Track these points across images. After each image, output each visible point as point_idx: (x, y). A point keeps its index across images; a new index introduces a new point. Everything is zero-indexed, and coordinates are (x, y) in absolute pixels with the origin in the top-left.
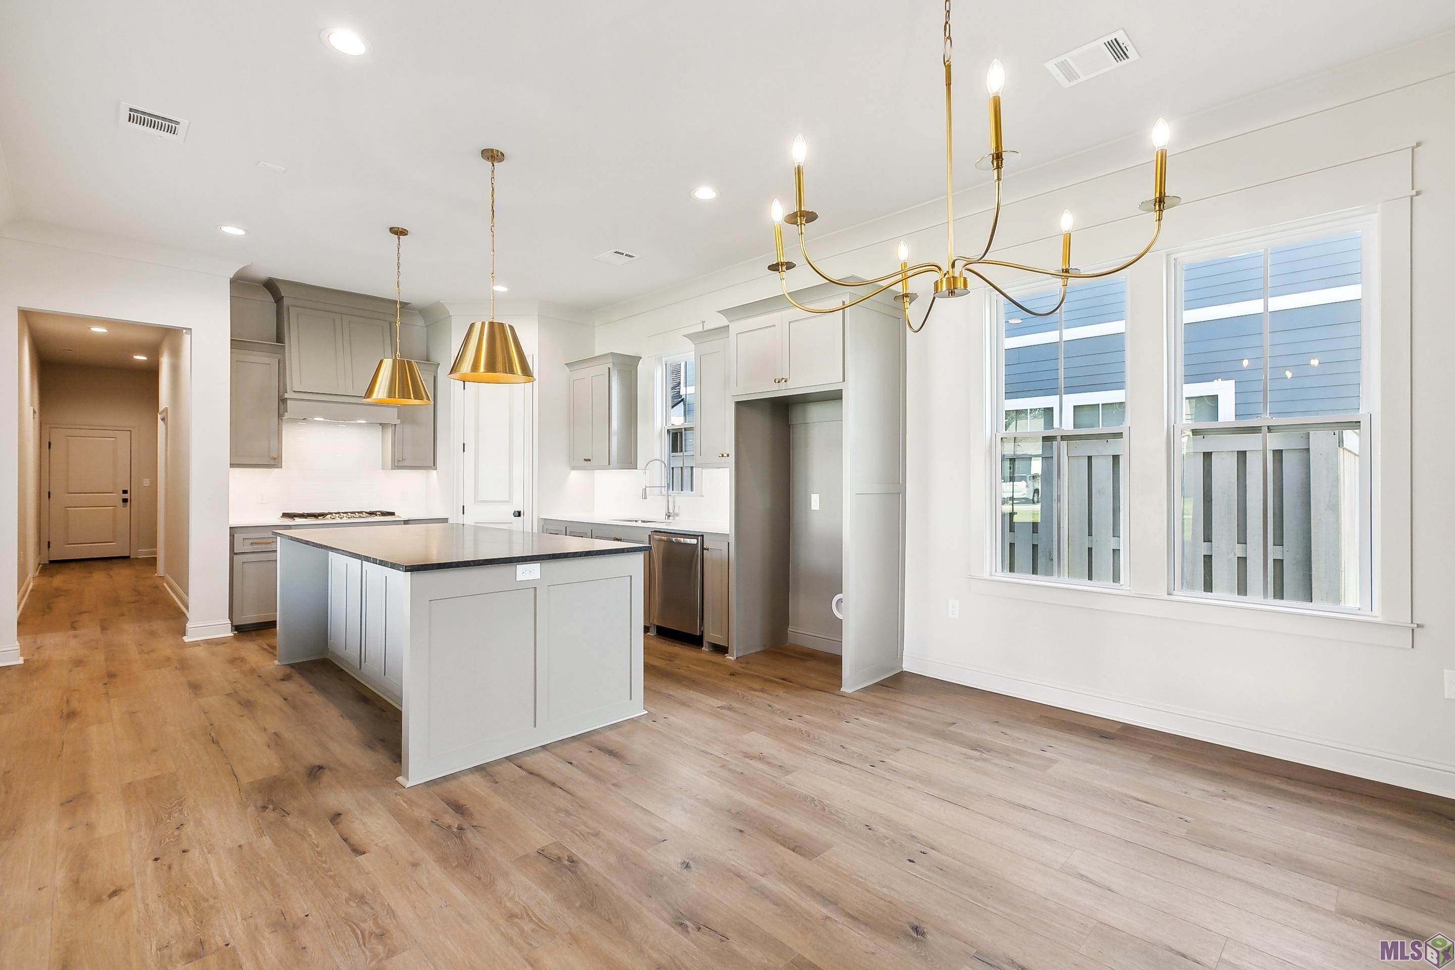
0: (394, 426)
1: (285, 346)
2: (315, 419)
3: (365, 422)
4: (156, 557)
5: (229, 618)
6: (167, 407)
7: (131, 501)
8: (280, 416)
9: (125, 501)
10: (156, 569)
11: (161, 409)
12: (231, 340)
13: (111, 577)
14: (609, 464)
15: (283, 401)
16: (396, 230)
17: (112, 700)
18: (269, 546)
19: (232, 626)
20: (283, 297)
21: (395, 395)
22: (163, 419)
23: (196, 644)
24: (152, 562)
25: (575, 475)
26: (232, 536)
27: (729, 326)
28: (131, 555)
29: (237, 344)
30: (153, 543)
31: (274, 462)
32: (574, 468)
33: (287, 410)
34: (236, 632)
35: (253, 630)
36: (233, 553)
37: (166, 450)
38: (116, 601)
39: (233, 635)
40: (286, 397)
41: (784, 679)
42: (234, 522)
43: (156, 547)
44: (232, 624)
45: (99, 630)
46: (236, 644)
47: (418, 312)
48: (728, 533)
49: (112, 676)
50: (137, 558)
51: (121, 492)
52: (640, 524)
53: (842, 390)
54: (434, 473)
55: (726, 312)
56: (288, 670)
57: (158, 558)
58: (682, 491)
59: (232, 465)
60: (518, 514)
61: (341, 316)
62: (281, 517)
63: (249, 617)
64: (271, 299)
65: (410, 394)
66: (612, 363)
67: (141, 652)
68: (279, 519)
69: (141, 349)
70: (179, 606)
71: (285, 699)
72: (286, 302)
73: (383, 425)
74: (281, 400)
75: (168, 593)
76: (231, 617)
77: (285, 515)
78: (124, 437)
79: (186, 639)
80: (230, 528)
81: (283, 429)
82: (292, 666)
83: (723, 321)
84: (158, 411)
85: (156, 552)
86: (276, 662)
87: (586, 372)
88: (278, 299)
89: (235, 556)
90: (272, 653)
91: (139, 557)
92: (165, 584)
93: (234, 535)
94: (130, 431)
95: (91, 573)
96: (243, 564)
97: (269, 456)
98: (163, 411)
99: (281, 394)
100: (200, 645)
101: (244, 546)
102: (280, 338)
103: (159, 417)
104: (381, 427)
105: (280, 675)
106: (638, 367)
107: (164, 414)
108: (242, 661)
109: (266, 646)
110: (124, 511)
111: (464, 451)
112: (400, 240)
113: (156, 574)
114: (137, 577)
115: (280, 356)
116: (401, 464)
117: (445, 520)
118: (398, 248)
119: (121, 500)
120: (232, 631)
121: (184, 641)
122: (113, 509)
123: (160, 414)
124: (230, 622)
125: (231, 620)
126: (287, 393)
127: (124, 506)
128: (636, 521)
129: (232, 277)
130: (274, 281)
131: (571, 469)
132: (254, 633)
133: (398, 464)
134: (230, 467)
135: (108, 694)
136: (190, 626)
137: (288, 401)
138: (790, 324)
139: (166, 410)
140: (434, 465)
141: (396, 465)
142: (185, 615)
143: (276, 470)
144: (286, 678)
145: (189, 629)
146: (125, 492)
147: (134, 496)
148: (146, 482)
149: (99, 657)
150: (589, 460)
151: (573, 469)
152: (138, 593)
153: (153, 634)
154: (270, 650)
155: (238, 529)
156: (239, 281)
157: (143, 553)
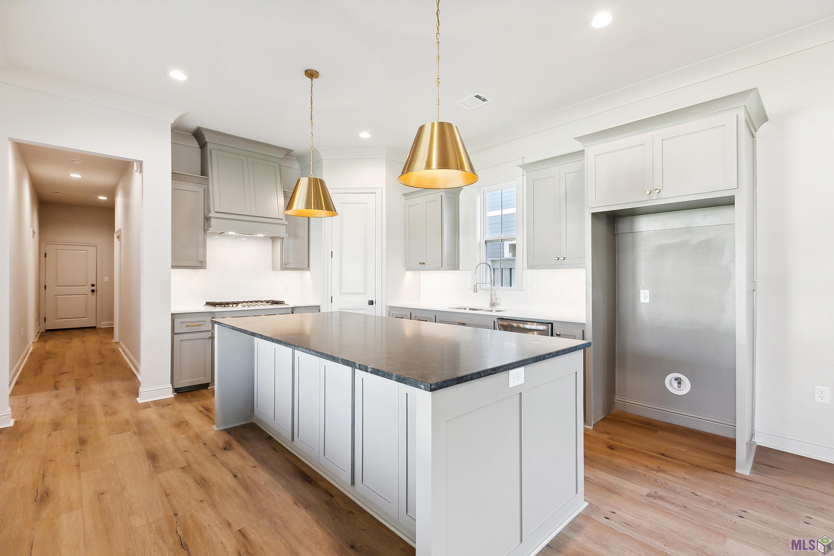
0: (282, 239)
1: (208, 179)
2: (230, 233)
3: (263, 236)
4: (113, 327)
5: (171, 384)
6: (121, 228)
7: (97, 291)
8: (205, 231)
9: (93, 291)
10: (113, 336)
11: (116, 230)
12: (172, 173)
13: (84, 342)
14: (442, 267)
15: (207, 219)
16: (310, 71)
17: (83, 474)
18: (199, 327)
19: (173, 389)
20: (207, 142)
21: (311, 207)
22: (118, 237)
23: (147, 405)
24: (110, 330)
25: (409, 275)
26: (173, 321)
27: (584, 150)
28: (97, 325)
29: (176, 176)
30: (111, 317)
31: (201, 265)
32: (409, 269)
33: (211, 226)
34: (176, 394)
35: (188, 391)
36: (173, 333)
37: (120, 258)
38: (86, 363)
39: (174, 396)
40: (210, 216)
41: (663, 455)
42: (176, 309)
43: (114, 321)
44: (173, 388)
45: (74, 389)
46: (178, 406)
47: (296, 159)
48: (585, 323)
49: (83, 442)
50: (101, 328)
51: (91, 285)
52: (468, 311)
53: (734, 196)
54: (307, 274)
55: (579, 139)
56: (227, 437)
57: (114, 327)
58: (510, 286)
59: (173, 267)
60: (371, 303)
61: (247, 158)
62: (205, 305)
63: (185, 382)
64: (196, 144)
65: (323, 206)
66: (444, 192)
67: (106, 414)
68: (203, 306)
69: (103, 193)
70: (130, 367)
71: (235, 476)
72: (209, 146)
73: (273, 239)
74: (206, 219)
75: (122, 356)
76: (172, 383)
77: (208, 304)
78: (92, 251)
79: (140, 400)
80: (172, 314)
81: (207, 239)
82: (228, 431)
83: (578, 146)
84: (114, 232)
85: (113, 324)
86: (214, 427)
87: (421, 199)
88: (203, 145)
89: (175, 336)
90: (208, 416)
91: (102, 327)
92: (120, 349)
93: (174, 320)
94: (96, 246)
95: (71, 339)
96: (181, 341)
97: (198, 260)
98: (119, 231)
99: (206, 214)
100: (150, 407)
101: (181, 328)
102: (204, 172)
103: (115, 235)
104: (271, 240)
105: (221, 444)
106: (460, 195)
107: (119, 233)
108: (187, 425)
109: (202, 409)
110: (92, 298)
111: (332, 257)
112: (313, 81)
113: (113, 341)
114: (101, 342)
115: (205, 186)
116: (287, 266)
117: (317, 308)
118: (312, 88)
119: (91, 291)
120: (173, 392)
121: (138, 403)
122: (86, 297)
123: (116, 234)
124: (172, 387)
125: (173, 385)
126: (210, 213)
127: (93, 295)
128: (465, 309)
129: (172, 123)
130: (201, 129)
131: (406, 270)
132: (188, 394)
133: (285, 267)
134: (172, 269)
135: (79, 466)
136: (142, 391)
137: (211, 219)
138: (663, 141)
139: (120, 230)
140: (308, 268)
141: (283, 267)
142: (135, 376)
143: (201, 271)
144: (227, 447)
145: (141, 393)
146: (93, 285)
147: (99, 287)
148: (106, 279)
149: (73, 419)
150: (424, 264)
151: (408, 271)
152: (102, 356)
153: (114, 394)
154: (205, 412)
155: (177, 315)
156: (175, 130)
157: (104, 324)
